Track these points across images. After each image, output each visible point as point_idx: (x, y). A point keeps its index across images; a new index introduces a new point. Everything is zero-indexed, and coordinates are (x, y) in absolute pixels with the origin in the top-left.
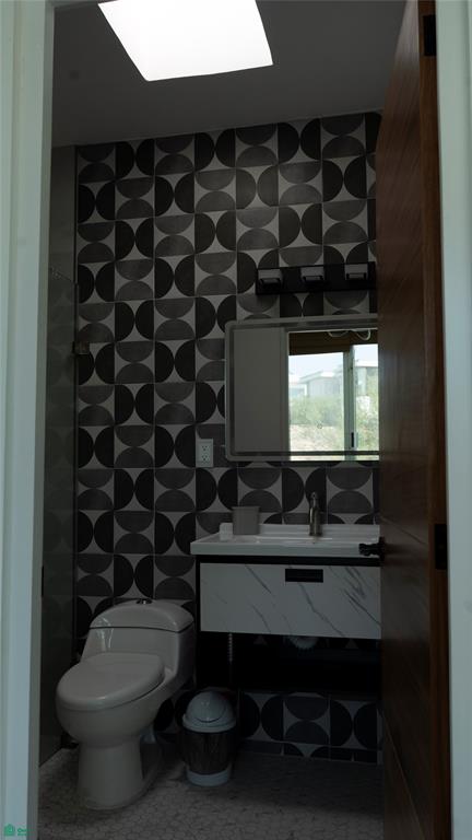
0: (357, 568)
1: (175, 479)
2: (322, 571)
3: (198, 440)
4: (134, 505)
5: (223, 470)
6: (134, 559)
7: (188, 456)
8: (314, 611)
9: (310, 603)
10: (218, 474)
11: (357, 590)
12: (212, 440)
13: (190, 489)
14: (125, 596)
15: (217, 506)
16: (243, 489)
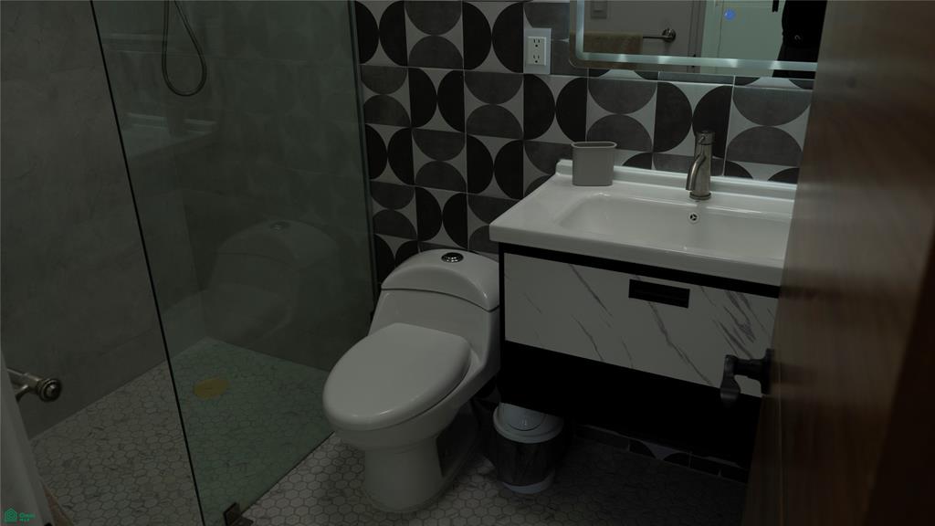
0: (747, 296)
1: (494, 90)
2: (688, 290)
3: (527, 28)
4: (438, 123)
5: (566, 79)
6: (442, 196)
7: (513, 54)
8: (670, 344)
9: (664, 332)
10: (557, 84)
11: (741, 327)
12: (549, 30)
13: (515, 106)
14: (432, 241)
15: (554, 134)
16: (595, 112)
